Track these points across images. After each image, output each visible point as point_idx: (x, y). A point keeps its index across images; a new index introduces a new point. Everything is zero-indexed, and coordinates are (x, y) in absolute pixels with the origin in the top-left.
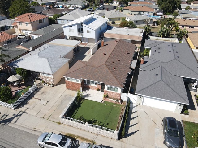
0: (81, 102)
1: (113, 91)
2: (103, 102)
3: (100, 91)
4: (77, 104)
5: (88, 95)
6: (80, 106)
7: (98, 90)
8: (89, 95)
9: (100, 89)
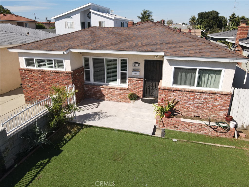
0: (67, 136)
1: (195, 88)
2: (158, 134)
3: (140, 100)
4: (42, 139)
5: (96, 114)
6: (58, 152)
7: (134, 97)
8: (102, 115)
9: (141, 94)
